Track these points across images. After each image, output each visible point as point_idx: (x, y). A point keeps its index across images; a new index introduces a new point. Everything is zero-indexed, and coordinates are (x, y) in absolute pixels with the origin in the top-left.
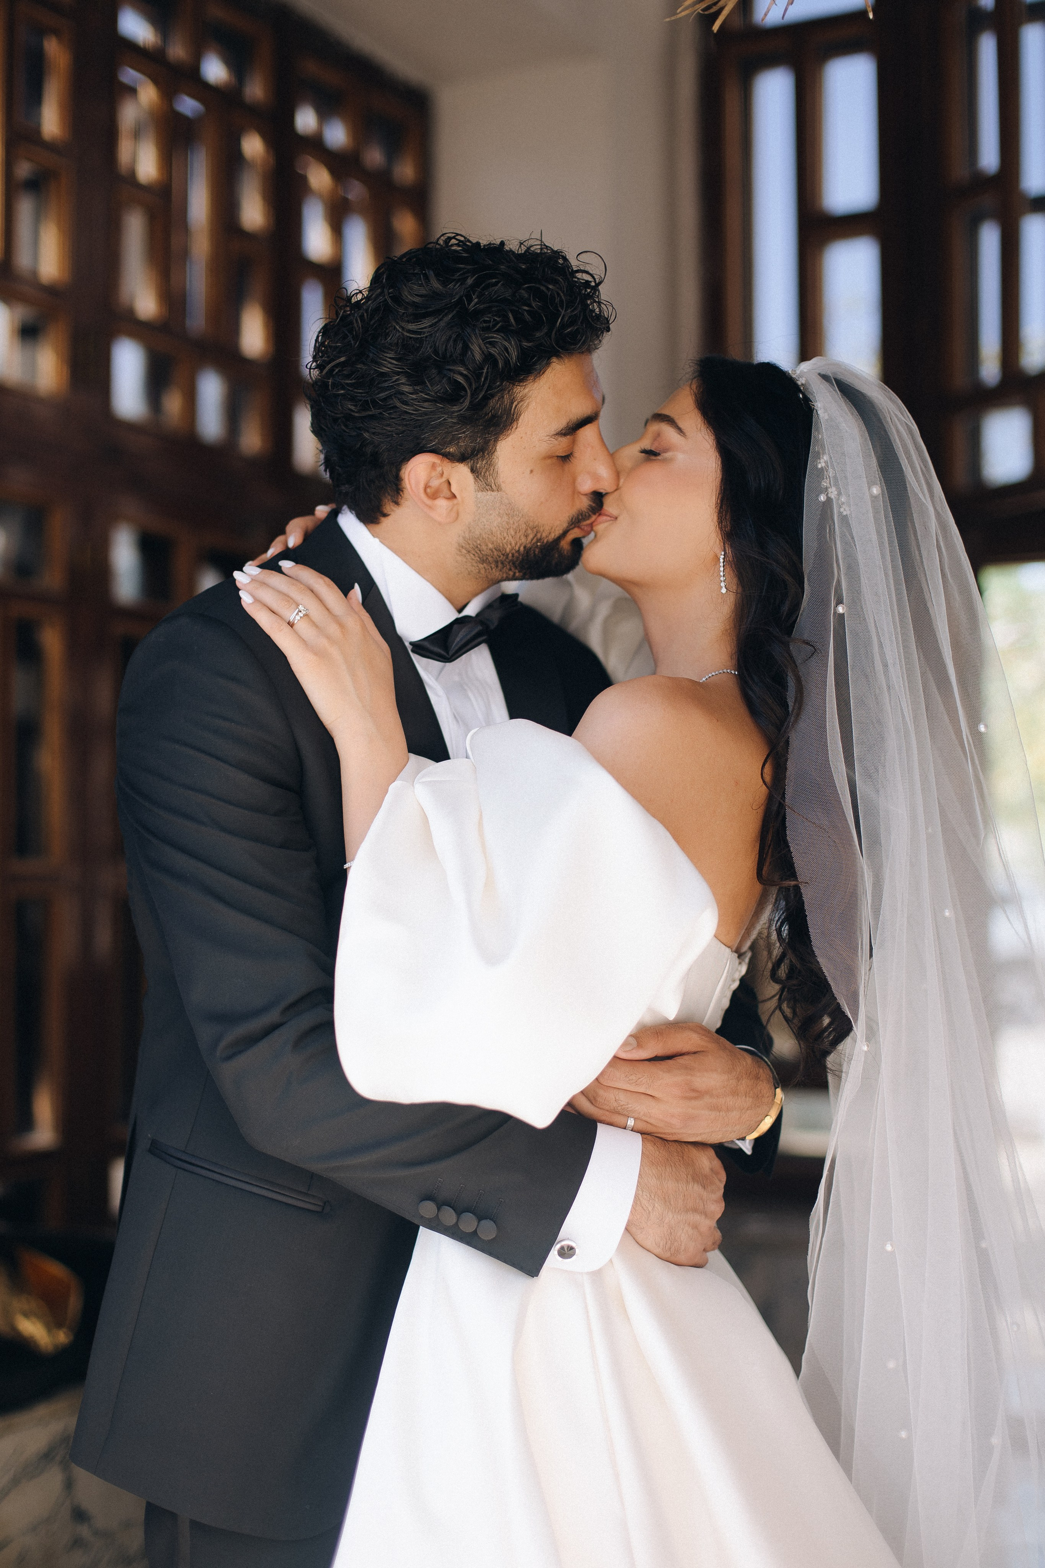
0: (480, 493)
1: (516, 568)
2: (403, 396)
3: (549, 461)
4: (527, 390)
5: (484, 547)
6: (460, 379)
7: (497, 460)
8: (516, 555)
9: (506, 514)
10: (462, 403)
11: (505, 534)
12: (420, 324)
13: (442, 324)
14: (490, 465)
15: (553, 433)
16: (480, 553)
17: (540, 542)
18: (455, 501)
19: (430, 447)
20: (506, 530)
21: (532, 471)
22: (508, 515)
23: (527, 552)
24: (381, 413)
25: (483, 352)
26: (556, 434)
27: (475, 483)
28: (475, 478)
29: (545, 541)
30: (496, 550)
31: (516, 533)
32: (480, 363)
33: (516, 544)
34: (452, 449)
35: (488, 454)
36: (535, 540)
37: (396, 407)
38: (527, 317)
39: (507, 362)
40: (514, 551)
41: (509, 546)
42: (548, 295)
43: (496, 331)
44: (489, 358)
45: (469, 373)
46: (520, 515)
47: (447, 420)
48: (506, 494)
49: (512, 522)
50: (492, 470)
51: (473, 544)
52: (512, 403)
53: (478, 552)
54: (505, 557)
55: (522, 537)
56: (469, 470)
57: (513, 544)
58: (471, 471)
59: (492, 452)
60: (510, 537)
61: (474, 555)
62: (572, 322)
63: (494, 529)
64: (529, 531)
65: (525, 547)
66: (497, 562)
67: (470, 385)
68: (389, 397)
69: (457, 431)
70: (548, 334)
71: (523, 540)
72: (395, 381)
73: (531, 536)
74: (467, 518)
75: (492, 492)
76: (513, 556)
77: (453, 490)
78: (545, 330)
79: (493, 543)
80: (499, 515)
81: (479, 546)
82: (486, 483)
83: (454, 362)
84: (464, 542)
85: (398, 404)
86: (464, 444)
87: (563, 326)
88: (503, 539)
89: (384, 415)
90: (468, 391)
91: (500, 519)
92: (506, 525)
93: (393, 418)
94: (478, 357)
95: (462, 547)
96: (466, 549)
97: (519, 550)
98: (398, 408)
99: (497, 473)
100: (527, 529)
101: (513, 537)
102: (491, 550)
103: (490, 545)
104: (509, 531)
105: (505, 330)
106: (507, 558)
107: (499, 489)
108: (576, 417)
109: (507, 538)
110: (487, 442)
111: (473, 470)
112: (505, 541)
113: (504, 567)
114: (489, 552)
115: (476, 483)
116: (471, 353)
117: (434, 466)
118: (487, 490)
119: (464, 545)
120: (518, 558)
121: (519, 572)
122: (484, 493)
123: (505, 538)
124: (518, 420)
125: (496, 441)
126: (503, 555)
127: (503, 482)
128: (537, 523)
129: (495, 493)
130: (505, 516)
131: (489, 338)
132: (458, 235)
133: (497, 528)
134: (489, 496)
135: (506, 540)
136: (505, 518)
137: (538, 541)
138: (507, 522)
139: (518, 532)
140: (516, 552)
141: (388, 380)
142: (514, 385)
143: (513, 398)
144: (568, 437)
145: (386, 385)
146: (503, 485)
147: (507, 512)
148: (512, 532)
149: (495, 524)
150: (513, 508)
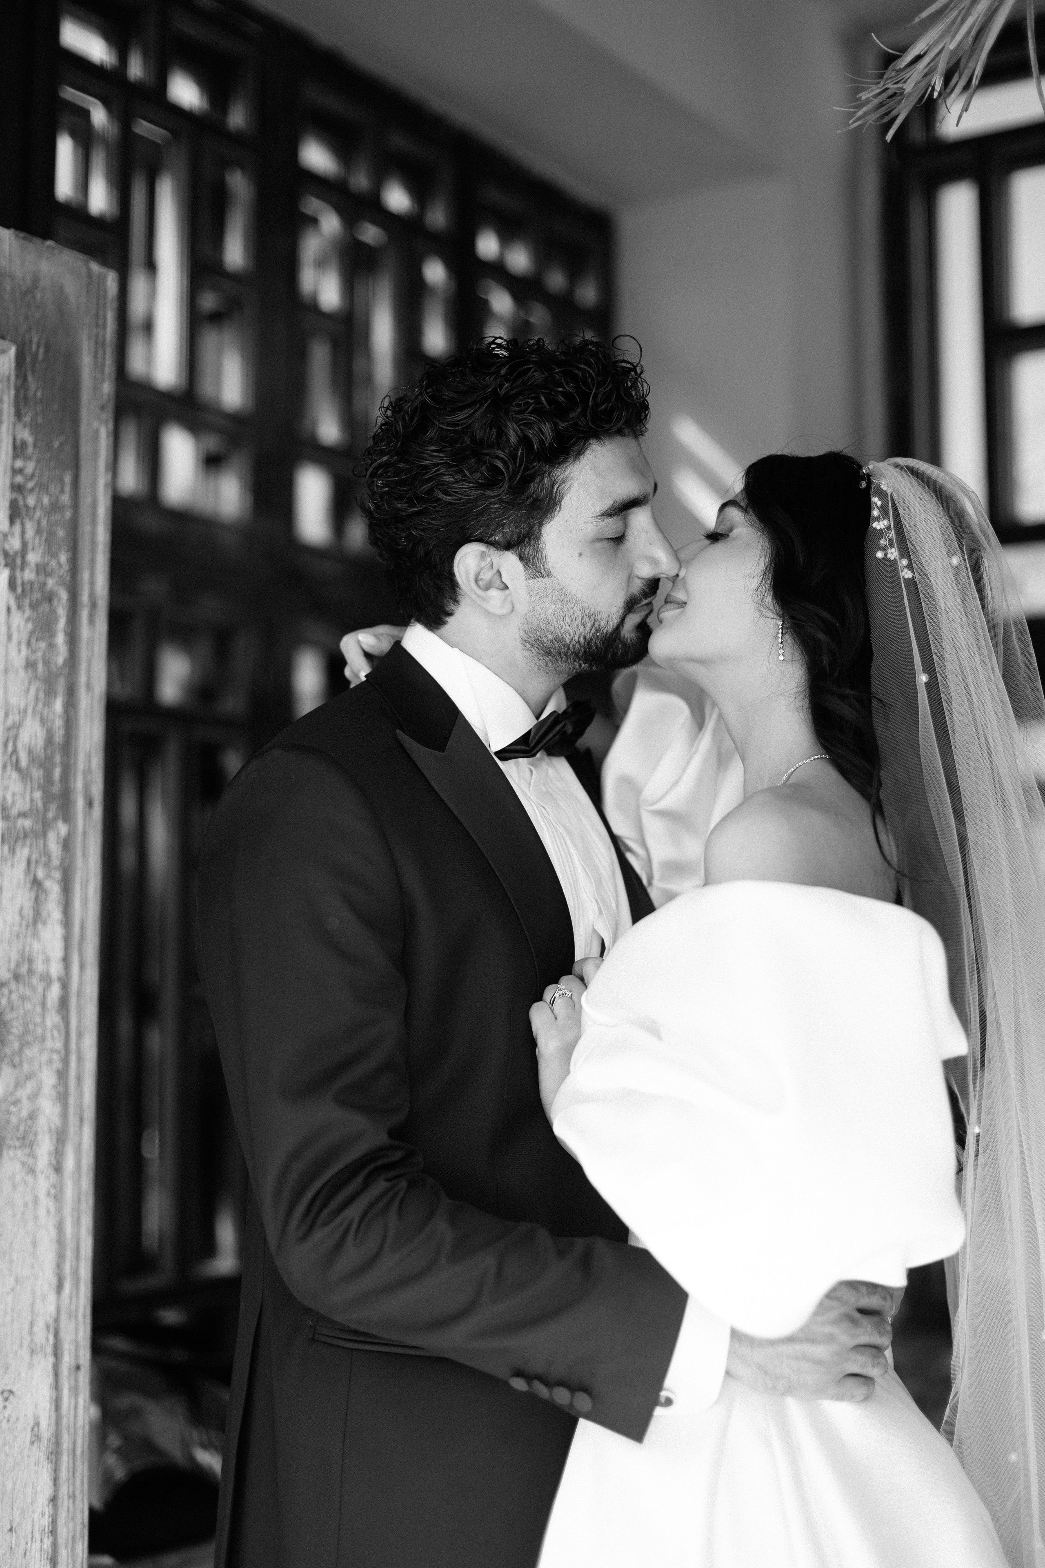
0: (531, 581)
1: (580, 659)
2: (444, 487)
3: (598, 545)
4: (567, 472)
5: (544, 639)
6: (500, 464)
7: (544, 545)
8: (577, 646)
9: (559, 600)
10: (501, 487)
11: (562, 623)
12: (457, 417)
13: (478, 415)
14: (538, 551)
15: (598, 514)
16: (542, 646)
17: (599, 632)
18: (507, 592)
19: (476, 536)
20: (562, 618)
21: (580, 555)
22: (561, 601)
23: (588, 644)
24: (426, 508)
25: (517, 434)
26: (602, 515)
27: (525, 571)
28: (524, 565)
29: (605, 631)
30: (556, 641)
31: (572, 621)
32: (515, 445)
33: (575, 633)
34: (498, 537)
35: (534, 539)
36: (593, 631)
37: (439, 500)
38: (561, 398)
39: (542, 443)
40: (574, 642)
41: (568, 636)
42: (579, 376)
43: (530, 413)
44: (524, 440)
45: (505, 455)
46: (574, 601)
47: (489, 506)
48: (557, 579)
49: (566, 609)
50: (540, 556)
51: (534, 637)
52: (553, 486)
53: (540, 644)
54: (566, 649)
55: (580, 625)
56: (518, 558)
57: (572, 634)
58: (520, 559)
59: (538, 537)
60: (567, 625)
61: (538, 648)
62: (606, 399)
63: (550, 618)
64: (586, 619)
65: (585, 638)
66: (560, 654)
67: (507, 468)
68: (431, 490)
69: (499, 517)
70: (583, 413)
71: (581, 629)
72: (435, 472)
73: (589, 625)
74: (522, 608)
75: (542, 579)
76: (574, 648)
77: (504, 579)
78: (579, 410)
79: (552, 634)
80: (552, 601)
81: (539, 638)
82: (535, 570)
83: (491, 446)
84: (526, 635)
85: (441, 496)
86: (510, 530)
87: (596, 405)
88: (560, 628)
89: (429, 509)
90: (506, 474)
91: (554, 606)
92: (561, 612)
93: (438, 511)
94: (513, 439)
95: (526, 641)
96: (529, 643)
97: (579, 641)
98: (441, 500)
99: (546, 559)
100: (584, 617)
101: (570, 626)
102: (552, 641)
103: (550, 636)
104: (565, 620)
105: (539, 412)
106: (569, 649)
107: (549, 575)
108: (621, 498)
109: (564, 626)
110: (531, 527)
111: (521, 558)
112: (563, 631)
113: (568, 658)
114: (550, 644)
115: (527, 571)
116: (506, 436)
117: (483, 556)
118: (538, 577)
119: (527, 639)
120: (579, 650)
121: (584, 663)
122: (535, 580)
123: (562, 627)
124: (560, 502)
125: (541, 525)
126: (564, 646)
127: (552, 567)
128: (592, 610)
129: (546, 579)
130: (558, 602)
131: (523, 419)
132: (496, 338)
133: (552, 616)
134: (540, 582)
135: (563, 628)
136: (559, 605)
137: (598, 630)
138: (561, 609)
139: (574, 619)
140: (576, 643)
141: (428, 472)
142: (555, 467)
143: (554, 480)
144: (615, 517)
145: (427, 477)
146: (552, 570)
147: (560, 598)
148: (568, 620)
149: (550, 612)
150: (566, 595)
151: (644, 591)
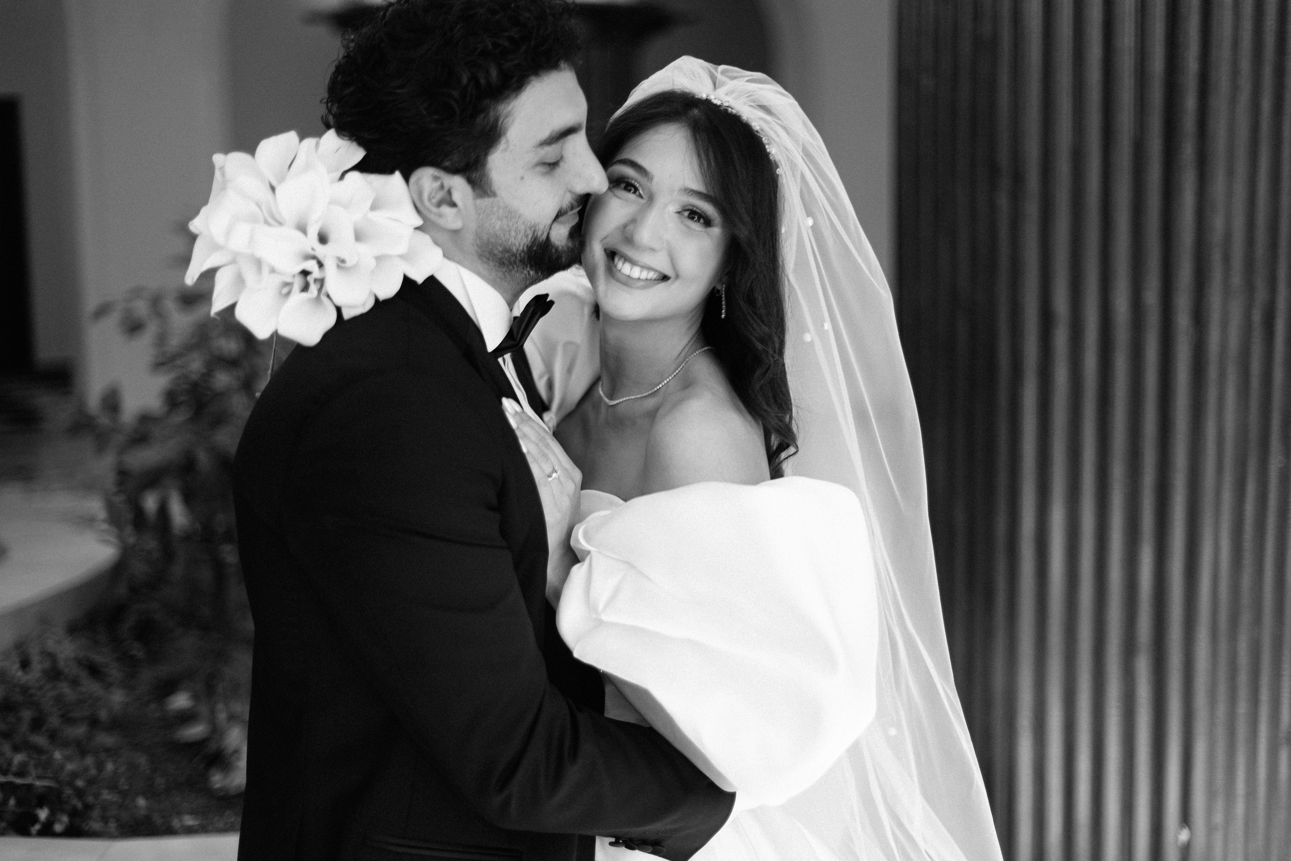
0: (478, 200)
3: (538, 168)
4: (510, 107)
5: (496, 251)
6: (448, 102)
7: (490, 170)
9: (504, 217)
10: (452, 123)
11: (508, 236)
14: (483, 174)
15: (538, 142)
18: (456, 209)
19: (429, 161)
20: (508, 232)
21: (522, 178)
22: (506, 217)
26: (541, 144)
27: (472, 192)
28: (471, 187)
29: (541, 240)
30: (505, 252)
31: (516, 234)
32: (464, 87)
33: (520, 244)
34: (447, 164)
35: (479, 164)
41: (515, 247)
44: (473, 81)
46: (517, 217)
48: (502, 198)
49: (511, 224)
50: (485, 179)
51: (487, 251)
52: (498, 119)
53: (494, 256)
55: (523, 237)
58: (467, 182)
59: (485, 164)
60: (512, 237)
61: (493, 260)
63: (498, 233)
64: (528, 231)
65: (527, 247)
66: (509, 263)
71: (524, 241)
73: (530, 236)
74: (473, 224)
75: (488, 199)
77: (454, 198)
79: (501, 246)
80: (499, 218)
81: (491, 250)
82: (482, 191)
84: (479, 249)
88: (507, 240)
91: (500, 222)
92: (507, 227)
95: (481, 255)
96: (484, 256)
99: (490, 181)
100: (526, 230)
101: (515, 238)
102: (502, 252)
104: (510, 233)
107: (494, 195)
108: (558, 127)
109: (510, 239)
110: (478, 155)
111: (469, 181)
112: (509, 243)
114: (501, 255)
115: (474, 192)
117: (434, 178)
118: (484, 197)
119: (481, 253)
120: (524, 257)
122: (482, 200)
124: (505, 133)
125: (487, 153)
126: (513, 256)
127: (497, 188)
129: (492, 199)
130: (504, 219)
133: (500, 231)
134: (486, 202)
135: (510, 241)
136: (505, 222)
138: (506, 224)
139: (518, 233)
142: (498, 103)
143: (499, 115)
144: (554, 145)
146: (497, 190)
147: (505, 215)
148: (513, 233)
149: (497, 227)
150: (510, 212)
151: (572, 204)
